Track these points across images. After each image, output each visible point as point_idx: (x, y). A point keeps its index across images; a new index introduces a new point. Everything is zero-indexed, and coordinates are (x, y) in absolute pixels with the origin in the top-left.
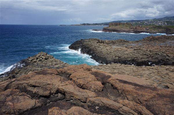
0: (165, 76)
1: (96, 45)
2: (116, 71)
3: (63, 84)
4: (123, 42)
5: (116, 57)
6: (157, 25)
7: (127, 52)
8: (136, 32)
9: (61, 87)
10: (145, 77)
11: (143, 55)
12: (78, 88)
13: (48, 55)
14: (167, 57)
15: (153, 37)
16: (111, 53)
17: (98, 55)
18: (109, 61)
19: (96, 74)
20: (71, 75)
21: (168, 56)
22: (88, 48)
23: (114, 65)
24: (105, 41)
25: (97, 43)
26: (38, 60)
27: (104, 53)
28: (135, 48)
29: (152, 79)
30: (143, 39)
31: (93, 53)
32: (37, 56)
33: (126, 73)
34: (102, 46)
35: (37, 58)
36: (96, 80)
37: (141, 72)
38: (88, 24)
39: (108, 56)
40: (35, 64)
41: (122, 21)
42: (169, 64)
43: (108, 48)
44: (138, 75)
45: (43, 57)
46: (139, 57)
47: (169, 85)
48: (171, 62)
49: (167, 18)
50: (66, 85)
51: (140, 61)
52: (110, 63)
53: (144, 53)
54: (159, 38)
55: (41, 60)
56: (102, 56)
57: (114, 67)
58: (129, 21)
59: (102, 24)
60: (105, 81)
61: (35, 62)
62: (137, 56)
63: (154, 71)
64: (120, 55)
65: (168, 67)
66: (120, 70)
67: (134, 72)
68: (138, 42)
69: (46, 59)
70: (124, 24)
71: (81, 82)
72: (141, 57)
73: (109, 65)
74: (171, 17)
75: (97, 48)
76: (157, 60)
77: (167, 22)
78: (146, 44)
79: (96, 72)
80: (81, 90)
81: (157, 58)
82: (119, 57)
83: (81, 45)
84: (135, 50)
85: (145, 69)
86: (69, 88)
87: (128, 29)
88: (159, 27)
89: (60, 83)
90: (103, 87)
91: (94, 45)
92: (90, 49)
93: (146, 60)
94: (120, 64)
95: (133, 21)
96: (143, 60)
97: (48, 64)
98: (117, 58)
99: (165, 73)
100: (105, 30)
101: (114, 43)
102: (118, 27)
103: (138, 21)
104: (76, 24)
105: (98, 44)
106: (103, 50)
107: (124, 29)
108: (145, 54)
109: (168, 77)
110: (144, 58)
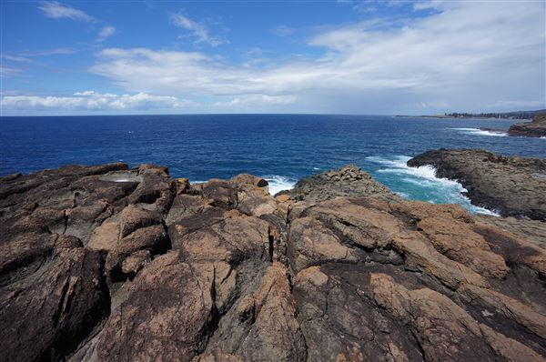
1: (480, 167)
3: (404, 234)
5: (541, 203)
9: (400, 240)
12: (436, 252)
13: (362, 172)
16: (525, 190)
17: (482, 189)
18: (512, 210)
19: (488, 235)
20: (419, 220)
22: (455, 169)
23: (528, 223)
24: (512, 159)
25: (485, 160)
26: (343, 177)
27: (502, 190)
32: (343, 172)
34: (497, 170)
35: (342, 175)
36: (488, 248)
38: (467, 115)
39: (514, 197)
40: (337, 184)
43: (516, 177)
45: (352, 174)
50: (412, 238)
52: (517, 215)
55: (347, 179)
56: (491, 195)
57: (529, 229)
59: (510, 115)
60: (516, 257)
61: (337, 180)
69: (357, 179)
71: (447, 242)
73: (512, 220)
75: (481, 172)
79: (487, 231)
80: (445, 259)
83: (439, 160)
86: (417, 246)
89: (397, 231)
90: (509, 273)
91: (476, 164)
92: (460, 173)
97: (358, 189)
100: (515, 130)
101: (541, 166)
104: (433, 115)
105: (486, 164)
106: (498, 180)
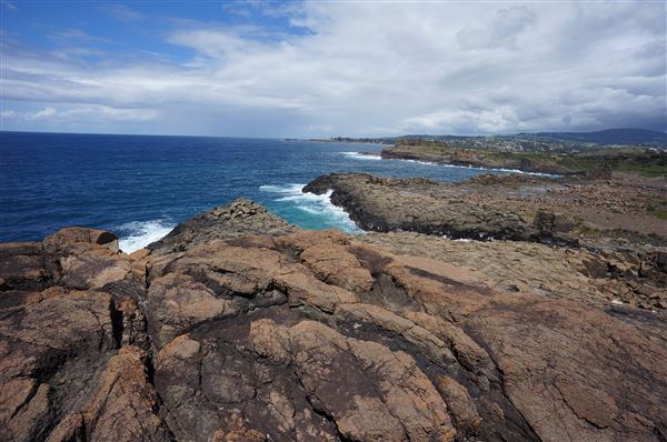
0: (512, 265)
1: (364, 188)
2: (404, 249)
3: (285, 269)
4: (425, 183)
5: (407, 216)
6: (502, 149)
7: (432, 208)
8: (456, 163)
9: (280, 277)
10: (470, 265)
11: (469, 214)
12: (317, 281)
13: (256, 206)
14: (520, 223)
15: (492, 175)
16: (397, 206)
17: (368, 209)
18: (391, 225)
19: (360, 253)
20: (302, 251)
21: (522, 220)
22: (345, 193)
23: (402, 235)
24: (386, 180)
25: (367, 182)
26: (234, 214)
27: (382, 208)
28: (452, 199)
29: (485, 270)
30: (471, 179)
31: (356, 206)
32: (232, 207)
33: (429, 253)
34: (377, 191)
35: (232, 212)
36: (359, 265)
37: (462, 253)
38: (348, 139)
39: (391, 213)
40: (228, 223)
41: (425, 136)
42: (523, 239)
43: (390, 195)
44: (455, 260)
45: (244, 208)
46: (460, 218)
47: (519, 285)
48: (527, 234)
49: (523, 135)
50: (292, 272)
51: (461, 228)
52: (394, 230)
53: (472, 211)
54: (505, 179)
55: (239, 215)
57: (403, 240)
58: (442, 137)
59: (380, 140)
60: (378, 268)
61: (227, 219)
62: (455, 217)
63: (490, 252)
64: (416, 213)
65: (519, 245)
66: (416, 246)
67: (446, 252)
68: (458, 184)
69: (251, 214)
70: (429, 143)
71: (325, 268)
73: (391, 234)
74: (533, 135)
75: (365, 194)
76: (498, 229)
77: (523, 144)
78: (476, 191)
79: (360, 249)
80: (324, 285)
81: (498, 224)
82: (415, 218)
84: (451, 202)
85: (471, 245)
86: (298, 279)
87: (437, 154)
88: (507, 155)
89: (277, 268)
90: (374, 283)
91: (360, 186)
92: (350, 196)
93: (475, 226)
94: (416, 234)
95: (449, 137)
96: (469, 226)
97: (255, 226)
98: (410, 219)
99: (513, 257)
100: (386, 154)
101: (404, 185)
102: (414, 150)
103: (461, 138)
104: (321, 139)
105: (368, 185)
106: (378, 200)
107: (429, 155)
108: (473, 215)
109: (518, 266)
110: (470, 223)
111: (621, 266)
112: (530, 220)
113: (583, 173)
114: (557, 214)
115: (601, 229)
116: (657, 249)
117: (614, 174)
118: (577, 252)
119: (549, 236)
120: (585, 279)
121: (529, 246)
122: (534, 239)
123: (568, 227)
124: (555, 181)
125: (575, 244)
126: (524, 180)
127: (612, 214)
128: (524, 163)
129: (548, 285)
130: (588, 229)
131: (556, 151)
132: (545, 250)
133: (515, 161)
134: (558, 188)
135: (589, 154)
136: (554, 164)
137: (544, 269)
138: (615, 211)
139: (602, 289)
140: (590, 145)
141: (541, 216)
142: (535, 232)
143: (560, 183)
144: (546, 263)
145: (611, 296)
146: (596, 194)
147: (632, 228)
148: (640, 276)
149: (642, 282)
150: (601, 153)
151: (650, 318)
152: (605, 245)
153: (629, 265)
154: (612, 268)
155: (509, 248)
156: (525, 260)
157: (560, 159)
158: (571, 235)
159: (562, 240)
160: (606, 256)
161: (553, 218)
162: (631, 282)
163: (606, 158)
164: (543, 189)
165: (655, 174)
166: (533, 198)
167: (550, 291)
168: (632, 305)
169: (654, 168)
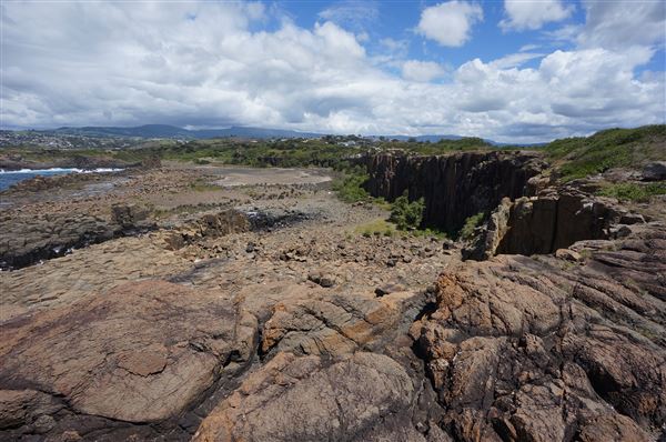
0: (106, 268)
6: (45, 146)
10: (56, 289)
11: (26, 232)
14: (98, 224)
15: (42, 179)
21: (98, 220)
30: (12, 187)
37: (37, 281)
42: (107, 239)
44: (30, 293)
46: (16, 240)
48: (110, 232)
49: (65, 129)
51: (22, 251)
53: (30, 227)
54: (62, 180)
62: (5, 241)
63: (76, 265)
65: (106, 245)
67: (9, 289)
72: (23, 239)
74: (78, 129)
76: (75, 238)
77: (71, 140)
78: (25, 200)
81: (73, 231)
85: (46, 268)
88: (54, 153)
93: (43, 243)
96: (33, 246)
99: (104, 260)
108: (35, 230)
109: (112, 267)
110: (32, 241)
111: (191, 234)
112: (108, 218)
113: (140, 164)
114: (130, 205)
115: (169, 209)
116: (205, 213)
117: (163, 162)
118: (158, 234)
119: (131, 227)
120: (171, 253)
121: (116, 243)
122: (118, 234)
123: (144, 215)
124: (117, 175)
125: (154, 228)
126: (86, 179)
127: (171, 195)
128: (79, 161)
129: (146, 272)
130: (160, 212)
131: (109, 145)
132: (131, 241)
133: (67, 159)
134: (124, 181)
135: (139, 147)
136: (111, 158)
137: (137, 259)
138: (173, 193)
139: (185, 256)
140: (137, 139)
141: (117, 211)
142: (117, 227)
143: (124, 176)
144: (136, 253)
145: (192, 258)
146: (155, 181)
147: (188, 203)
148: (203, 236)
149: (205, 240)
150: (146, 145)
151: (216, 262)
152: (175, 221)
153: (194, 231)
154: (185, 237)
155: (95, 253)
156: (116, 258)
157: (115, 153)
158: (149, 220)
159: (144, 228)
160: (179, 229)
161: (128, 210)
162: (201, 242)
163: (152, 149)
164: (109, 185)
165: (187, 159)
166: (103, 195)
167: (149, 275)
168: (206, 259)
169: (185, 155)
